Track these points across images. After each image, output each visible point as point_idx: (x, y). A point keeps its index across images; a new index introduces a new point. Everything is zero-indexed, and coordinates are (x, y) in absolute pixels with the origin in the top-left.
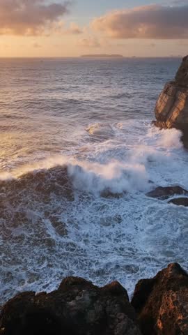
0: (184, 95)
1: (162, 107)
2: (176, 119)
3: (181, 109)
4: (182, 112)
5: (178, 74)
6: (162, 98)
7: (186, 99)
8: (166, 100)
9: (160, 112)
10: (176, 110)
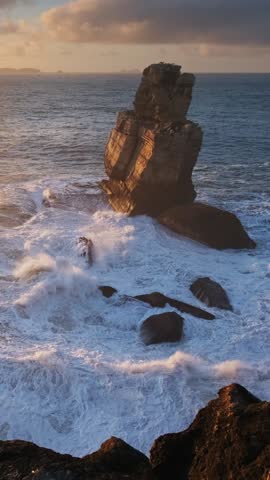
0: (151, 133)
1: (116, 156)
2: (142, 175)
3: (148, 158)
4: (151, 163)
5: (138, 98)
6: (114, 141)
7: (156, 139)
8: (122, 143)
9: (113, 163)
10: (140, 159)
